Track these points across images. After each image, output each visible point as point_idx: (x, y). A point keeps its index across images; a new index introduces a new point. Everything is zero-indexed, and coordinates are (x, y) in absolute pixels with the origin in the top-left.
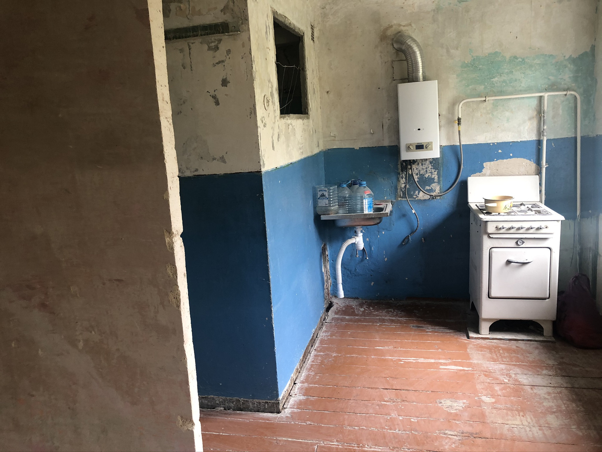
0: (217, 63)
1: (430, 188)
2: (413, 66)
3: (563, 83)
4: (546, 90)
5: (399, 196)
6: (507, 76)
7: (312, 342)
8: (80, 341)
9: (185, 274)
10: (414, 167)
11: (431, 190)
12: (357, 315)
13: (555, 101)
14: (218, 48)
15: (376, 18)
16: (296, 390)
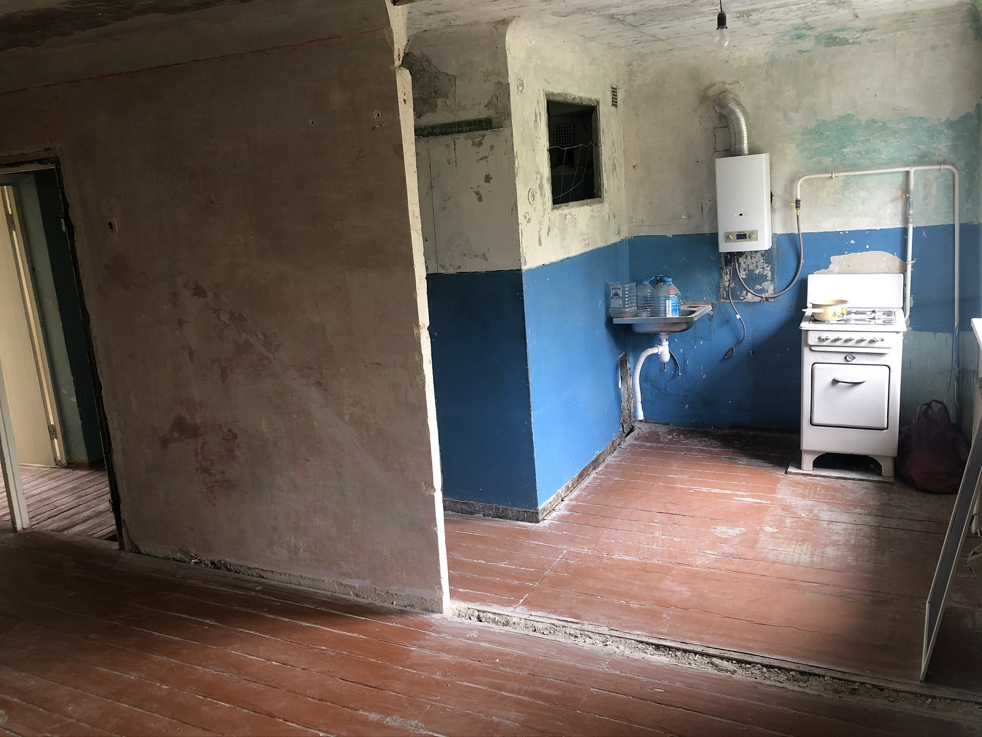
0: (481, 159)
1: (762, 288)
2: (735, 136)
3: (937, 154)
4: (914, 163)
5: (722, 297)
6: (862, 145)
7: (595, 464)
8: (346, 414)
9: (430, 361)
10: (741, 260)
11: (763, 291)
12: (661, 443)
13: (928, 176)
14: (482, 144)
15: (694, 74)
16: (562, 506)
